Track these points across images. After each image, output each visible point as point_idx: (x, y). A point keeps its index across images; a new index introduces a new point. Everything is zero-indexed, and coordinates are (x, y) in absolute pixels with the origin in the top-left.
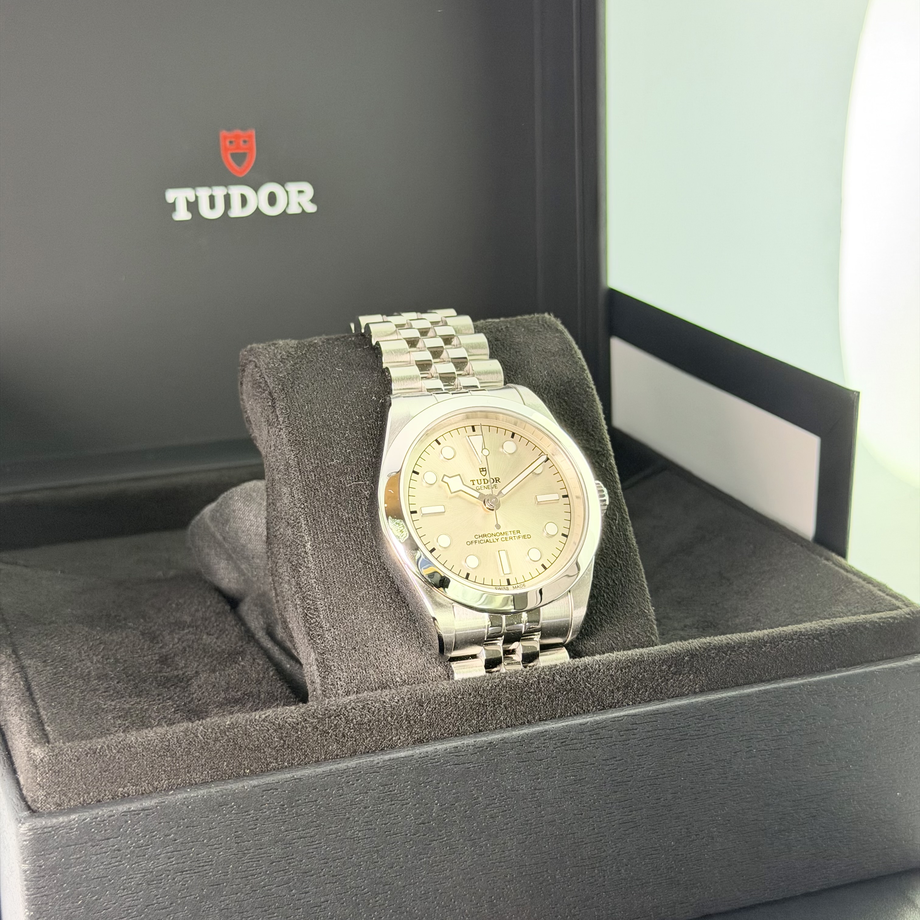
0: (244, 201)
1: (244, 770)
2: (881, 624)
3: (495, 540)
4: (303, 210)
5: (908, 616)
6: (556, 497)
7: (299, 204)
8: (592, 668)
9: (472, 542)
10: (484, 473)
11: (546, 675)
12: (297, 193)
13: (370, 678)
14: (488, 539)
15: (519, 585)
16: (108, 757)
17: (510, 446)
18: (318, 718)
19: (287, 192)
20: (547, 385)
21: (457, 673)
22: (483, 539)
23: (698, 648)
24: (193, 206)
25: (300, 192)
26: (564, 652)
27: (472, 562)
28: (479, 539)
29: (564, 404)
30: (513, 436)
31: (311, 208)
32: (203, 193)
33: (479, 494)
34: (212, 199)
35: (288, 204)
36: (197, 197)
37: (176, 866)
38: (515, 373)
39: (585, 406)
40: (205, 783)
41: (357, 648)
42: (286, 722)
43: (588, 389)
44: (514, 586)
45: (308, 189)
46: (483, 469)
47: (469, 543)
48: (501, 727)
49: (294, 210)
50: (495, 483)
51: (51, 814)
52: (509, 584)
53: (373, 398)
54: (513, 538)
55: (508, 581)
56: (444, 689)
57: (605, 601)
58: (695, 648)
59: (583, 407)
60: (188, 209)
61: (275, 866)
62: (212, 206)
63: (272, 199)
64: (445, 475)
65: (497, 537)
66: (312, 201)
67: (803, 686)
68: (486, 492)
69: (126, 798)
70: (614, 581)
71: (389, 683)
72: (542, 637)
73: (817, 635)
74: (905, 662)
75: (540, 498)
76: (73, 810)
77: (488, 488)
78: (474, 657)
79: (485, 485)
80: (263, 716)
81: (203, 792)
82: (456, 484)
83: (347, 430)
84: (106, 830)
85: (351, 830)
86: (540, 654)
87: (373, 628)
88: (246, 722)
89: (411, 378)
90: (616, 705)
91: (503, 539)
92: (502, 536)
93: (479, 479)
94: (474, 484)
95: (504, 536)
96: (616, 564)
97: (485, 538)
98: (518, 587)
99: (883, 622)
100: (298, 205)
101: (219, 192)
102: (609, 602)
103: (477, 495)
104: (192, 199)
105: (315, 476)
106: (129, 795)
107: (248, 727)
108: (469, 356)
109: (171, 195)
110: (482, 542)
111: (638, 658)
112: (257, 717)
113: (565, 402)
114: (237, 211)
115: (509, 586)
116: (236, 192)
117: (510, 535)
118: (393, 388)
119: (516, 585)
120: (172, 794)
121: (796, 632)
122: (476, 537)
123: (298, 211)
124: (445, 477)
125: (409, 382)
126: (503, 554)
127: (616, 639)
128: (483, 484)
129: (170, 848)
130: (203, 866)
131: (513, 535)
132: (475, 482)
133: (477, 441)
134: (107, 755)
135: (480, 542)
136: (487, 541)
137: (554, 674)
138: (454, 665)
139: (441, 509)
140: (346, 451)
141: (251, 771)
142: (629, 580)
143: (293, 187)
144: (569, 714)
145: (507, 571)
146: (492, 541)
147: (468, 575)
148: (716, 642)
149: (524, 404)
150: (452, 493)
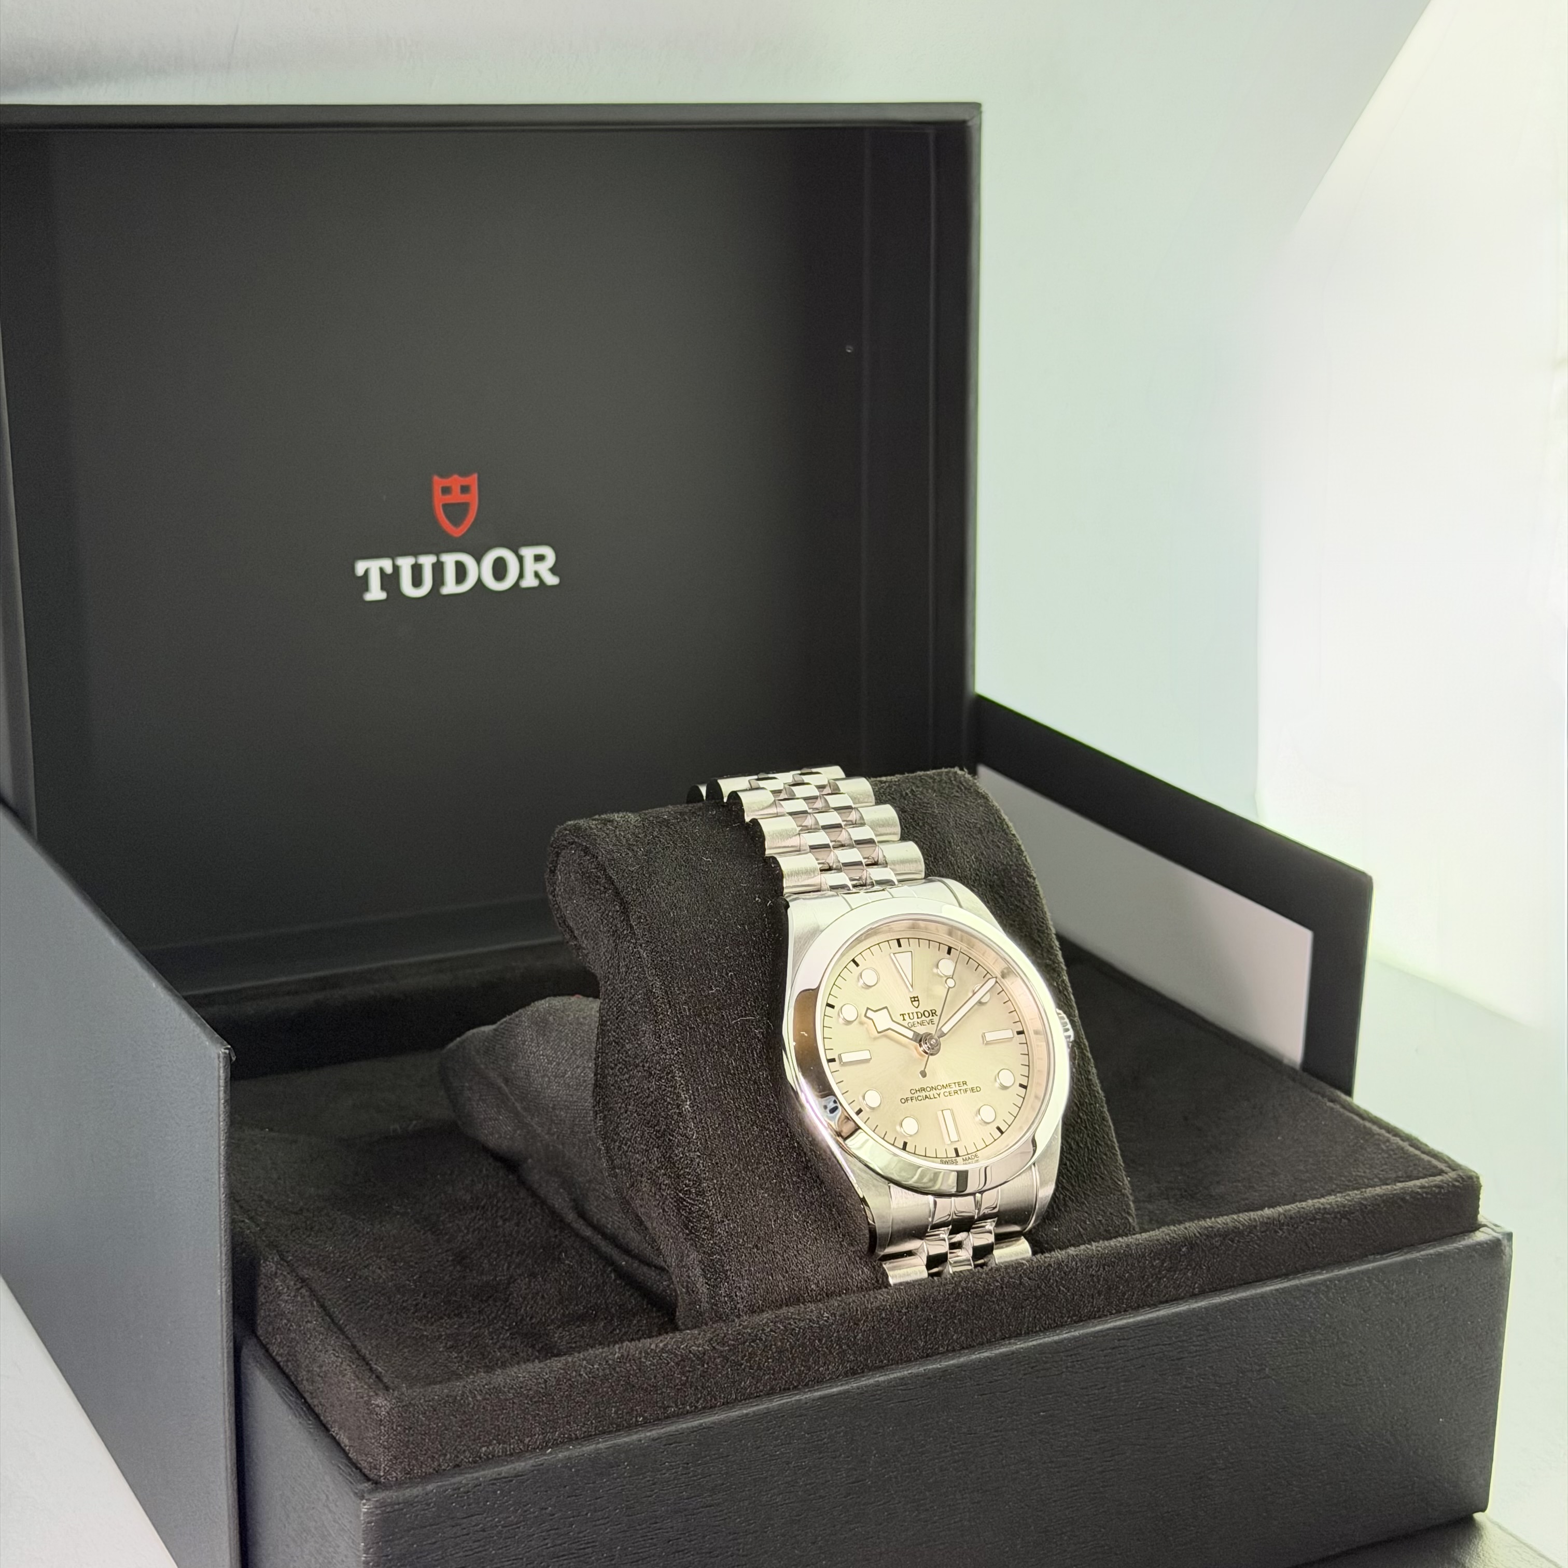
0: (461, 572)
1: (636, 1418)
2: (1424, 1195)
3: (936, 1096)
4: (542, 582)
5: (1457, 1184)
6: (1009, 1034)
7: (537, 575)
8: (1067, 1266)
9: (907, 1100)
10: (916, 1004)
11: (1011, 1278)
12: (532, 559)
13: (778, 1286)
14: (927, 1094)
15: (970, 1156)
16: (471, 1406)
17: (947, 966)
18: (729, 1346)
19: (521, 559)
20: (977, 874)
21: (892, 1277)
22: (921, 1094)
23: (1198, 1235)
24: (390, 581)
25: (539, 558)
26: (1023, 1242)
27: (910, 1126)
28: (916, 1095)
29: (1000, 900)
30: (949, 952)
31: (552, 580)
32: (406, 563)
33: (912, 1033)
34: (417, 571)
35: (521, 576)
36: (396, 569)
37: (552, 1549)
38: (934, 858)
39: (1027, 902)
40: (588, 1437)
41: (759, 1245)
42: (690, 1351)
43: (1028, 879)
44: (964, 1157)
45: (550, 554)
46: (914, 998)
47: (903, 1101)
48: (954, 1350)
49: (529, 582)
50: (931, 1017)
51: (399, 1484)
52: (958, 1155)
53: (757, 899)
54: (959, 1092)
55: (956, 1150)
56: (883, 1300)
57: (1068, 1170)
58: (1195, 1235)
59: (1024, 904)
60: (383, 588)
61: (673, 1544)
62: (417, 581)
63: (500, 569)
64: (868, 1009)
65: (938, 1092)
66: (553, 570)
67: (1330, 1281)
68: (921, 1030)
69: (490, 1459)
70: (1078, 1144)
71: (802, 1292)
72: (998, 1225)
73: (1343, 1213)
74: (1455, 1245)
75: (989, 1037)
76: (426, 1478)
77: (922, 1024)
78: (910, 1253)
79: (919, 1020)
80: (661, 1345)
81: (589, 1448)
82: (882, 1021)
83: (727, 946)
84: (469, 1505)
85: (768, 1494)
86: (995, 1247)
87: (778, 1218)
88: (640, 1353)
89: (808, 872)
90: (1095, 1315)
91: (946, 1094)
92: (945, 1090)
93: (910, 1012)
94: (904, 1020)
95: (948, 1090)
96: (1079, 1121)
97: (924, 1094)
98: (969, 1158)
99: (1427, 1193)
100: (533, 574)
101: (427, 561)
102: (1073, 1172)
103: (910, 1034)
104: (389, 569)
105: (689, 1009)
106: (493, 1456)
107: (643, 1360)
108: (876, 835)
109: (361, 567)
110: (920, 1098)
111: (1124, 1251)
112: (653, 1347)
113: (1001, 897)
114: (450, 587)
115: (957, 1158)
116: (449, 560)
117: (955, 1089)
118: (785, 885)
119: (967, 1157)
120: (551, 1453)
121: (1319, 1209)
122: (913, 1092)
123: (534, 583)
124: (869, 1011)
125: (804, 877)
126: (947, 1114)
127: (1085, 1223)
128: (916, 1019)
129: (546, 1526)
130: (584, 1549)
131: (958, 1088)
132: (906, 1017)
133: (904, 959)
134: (469, 1404)
135: (917, 1099)
136: (926, 1097)
137: (1021, 1275)
138: (886, 1266)
139: (865, 1055)
140: (727, 974)
141: (645, 1418)
142: (1097, 1142)
143: (528, 553)
144: (1038, 1329)
145: (954, 1137)
146: (932, 1097)
147: (905, 1144)
148: (1219, 1226)
149: (960, 906)
150: (879, 1032)
